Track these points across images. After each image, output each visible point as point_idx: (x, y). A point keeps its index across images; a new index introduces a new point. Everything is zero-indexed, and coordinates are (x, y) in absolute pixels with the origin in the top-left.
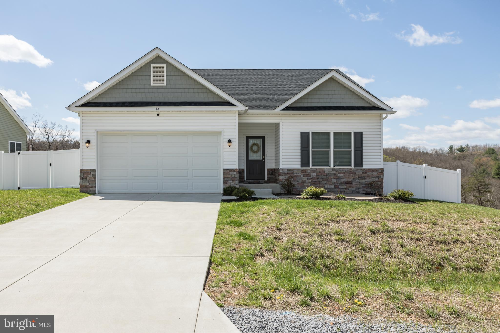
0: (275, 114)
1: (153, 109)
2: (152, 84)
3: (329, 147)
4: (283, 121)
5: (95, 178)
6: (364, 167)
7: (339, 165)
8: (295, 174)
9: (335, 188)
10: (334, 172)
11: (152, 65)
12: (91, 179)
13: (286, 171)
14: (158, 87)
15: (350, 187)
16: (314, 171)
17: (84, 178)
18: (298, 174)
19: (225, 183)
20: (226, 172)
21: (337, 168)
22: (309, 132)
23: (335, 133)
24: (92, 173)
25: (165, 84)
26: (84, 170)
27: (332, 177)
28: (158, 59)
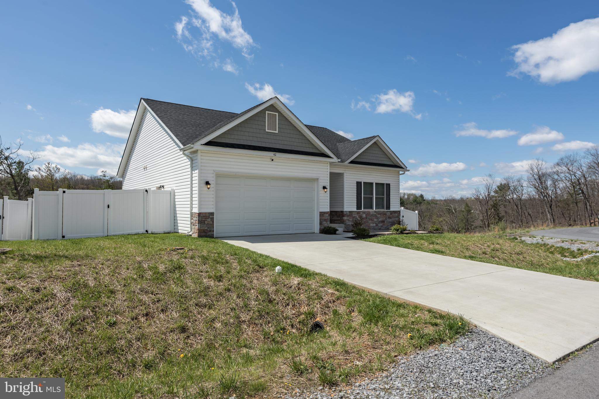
0: (344, 166)
1: (271, 154)
2: (267, 130)
3: (372, 194)
4: (346, 172)
5: (213, 222)
6: (392, 209)
7: (378, 208)
8: (354, 216)
9: (376, 226)
10: (375, 213)
11: (267, 112)
12: (209, 223)
13: (348, 213)
14: (272, 134)
15: (384, 225)
16: (364, 212)
17: (202, 222)
18: (355, 216)
19: (321, 224)
20: (322, 214)
21: (377, 210)
22: (361, 182)
23: (376, 183)
24: (211, 217)
25: (277, 132)
26: (202, 213)
27: (374, 218)
28: (272, 108)
